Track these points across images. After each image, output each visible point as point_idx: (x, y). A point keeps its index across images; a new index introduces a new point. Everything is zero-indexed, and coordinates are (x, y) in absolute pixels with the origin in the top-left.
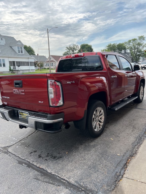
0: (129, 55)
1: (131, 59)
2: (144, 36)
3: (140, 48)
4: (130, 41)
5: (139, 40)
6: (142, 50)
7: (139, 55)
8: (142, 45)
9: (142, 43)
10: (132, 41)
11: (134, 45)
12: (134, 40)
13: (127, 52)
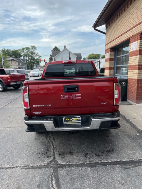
0: (24, 62)
1: (26, 65)
2: (35, 46)
3: (34, 56)
4: (23, 49)
5: (31, 49)
6: (36, 59)
7: (34, 63)
8: (35, 54)
9: (34, 51)
10: (25, 49)
11: (27, 53)
12: (27, 48)
13: (25, 59)
